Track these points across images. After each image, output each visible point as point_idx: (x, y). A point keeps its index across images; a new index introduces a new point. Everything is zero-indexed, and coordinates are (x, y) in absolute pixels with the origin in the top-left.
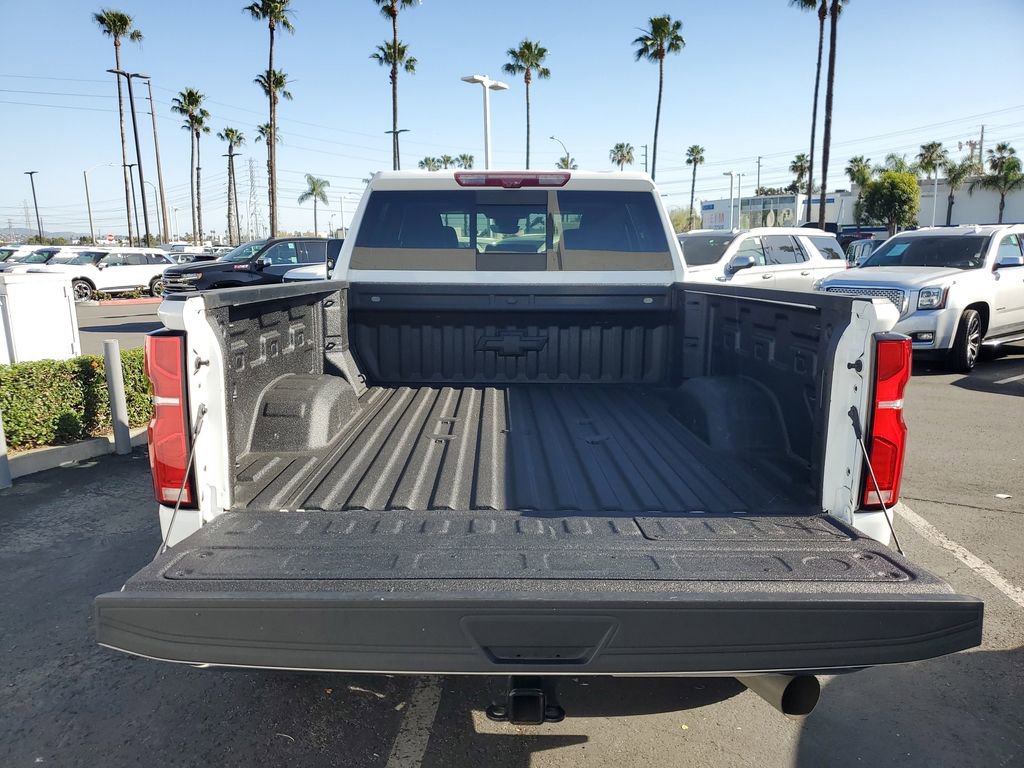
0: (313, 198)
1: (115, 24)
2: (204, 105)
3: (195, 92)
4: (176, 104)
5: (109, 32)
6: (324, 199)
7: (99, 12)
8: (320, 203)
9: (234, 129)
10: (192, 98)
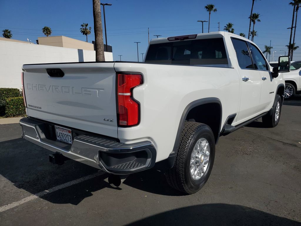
0: (266, 53)
1: (210, 8)
2: (233, 27)
3: (231, 23)
4: (225, 28)
5: (208, 10)
6: (270, 53)
7: (206, 5)
8: (268, 54)
9: (243, 33)
10: (230, 25)
